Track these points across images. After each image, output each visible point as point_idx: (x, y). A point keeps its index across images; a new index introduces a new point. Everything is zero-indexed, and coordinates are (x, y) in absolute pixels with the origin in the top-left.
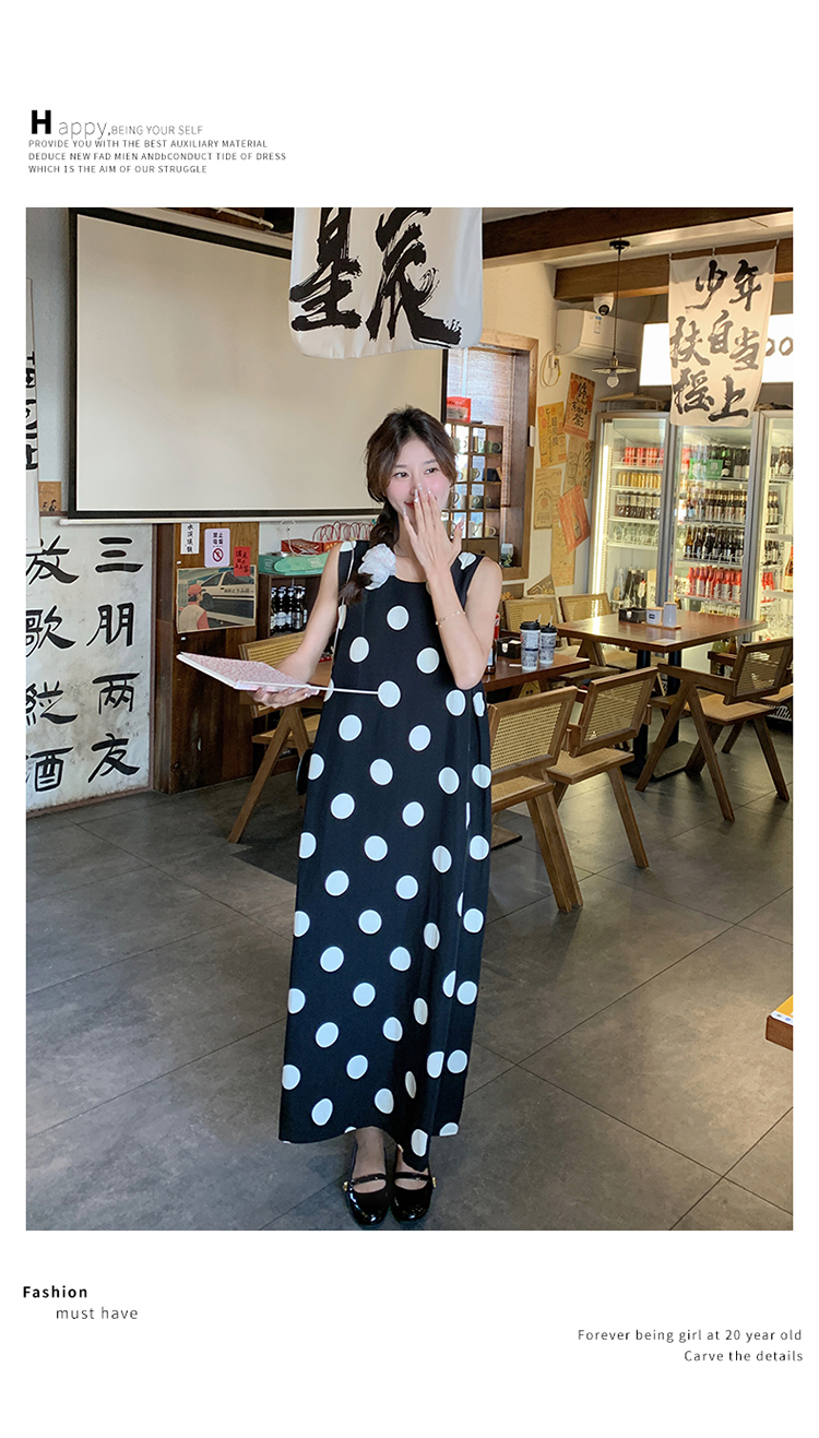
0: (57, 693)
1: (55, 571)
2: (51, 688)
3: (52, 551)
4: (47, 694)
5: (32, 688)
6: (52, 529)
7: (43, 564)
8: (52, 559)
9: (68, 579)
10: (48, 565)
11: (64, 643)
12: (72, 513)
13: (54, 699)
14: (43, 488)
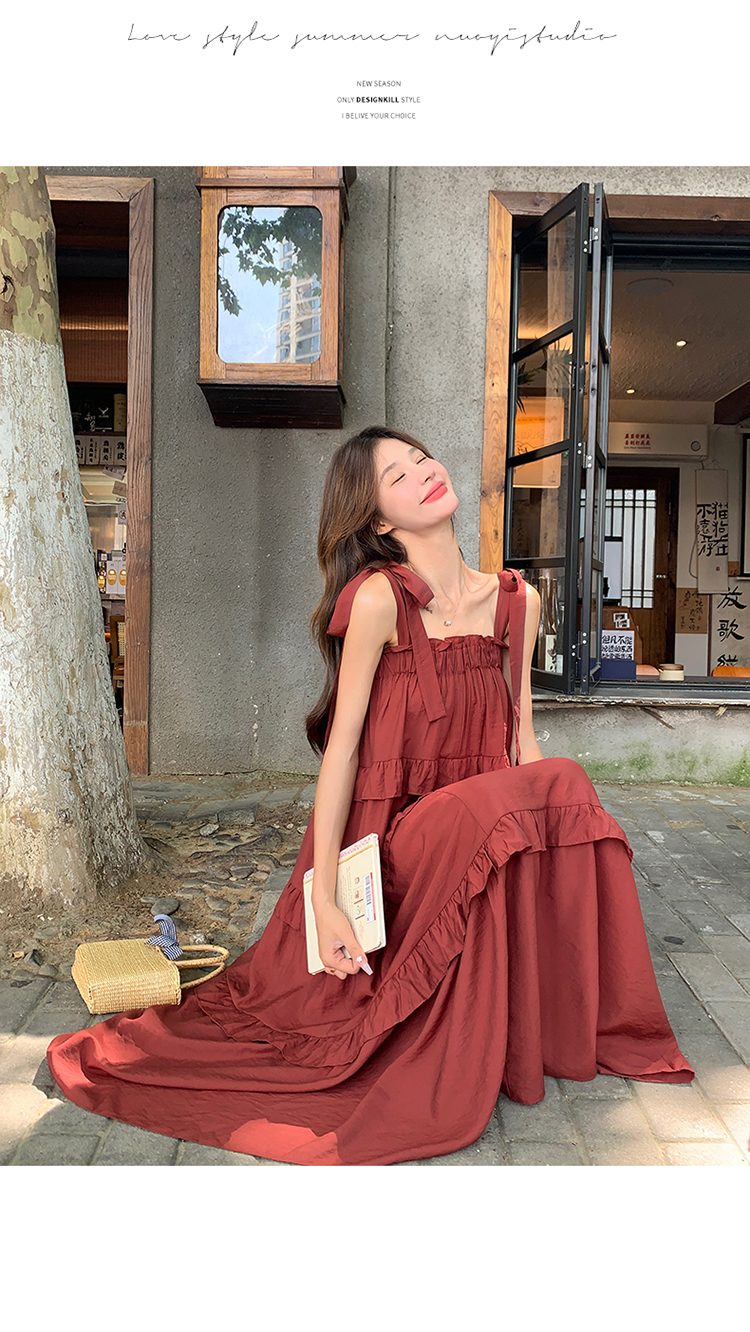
0: (734, 660)
1: (735, 602)
2: (732, 658)
3: (733, 594)
4: (729, 660)
5: (723, 656)
6: (733, 584)
7: (729, 599)
8: (734, 597)
9: (741, 607)
10: (732, 600)
11: (739, 637)
12: (742, 575)
13: (734, 663)
14: (729, 564)
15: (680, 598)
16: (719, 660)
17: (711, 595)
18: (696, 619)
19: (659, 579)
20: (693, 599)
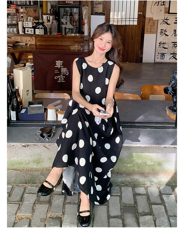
1: (167, 23)
2: (164, 43)
3: (166, 19)
5: (161, 42)
6: (166, 16)
7: (164, 22)
8: (166, 21)
9: (169, 24)
11: (167, 35)
12: (169, 13)
14: (165, 9)
15: (147, 21)
16: (159, 44)
17: (158, 20)
18: (152, 28)
19: (139, 14)
20: (151, 21)
